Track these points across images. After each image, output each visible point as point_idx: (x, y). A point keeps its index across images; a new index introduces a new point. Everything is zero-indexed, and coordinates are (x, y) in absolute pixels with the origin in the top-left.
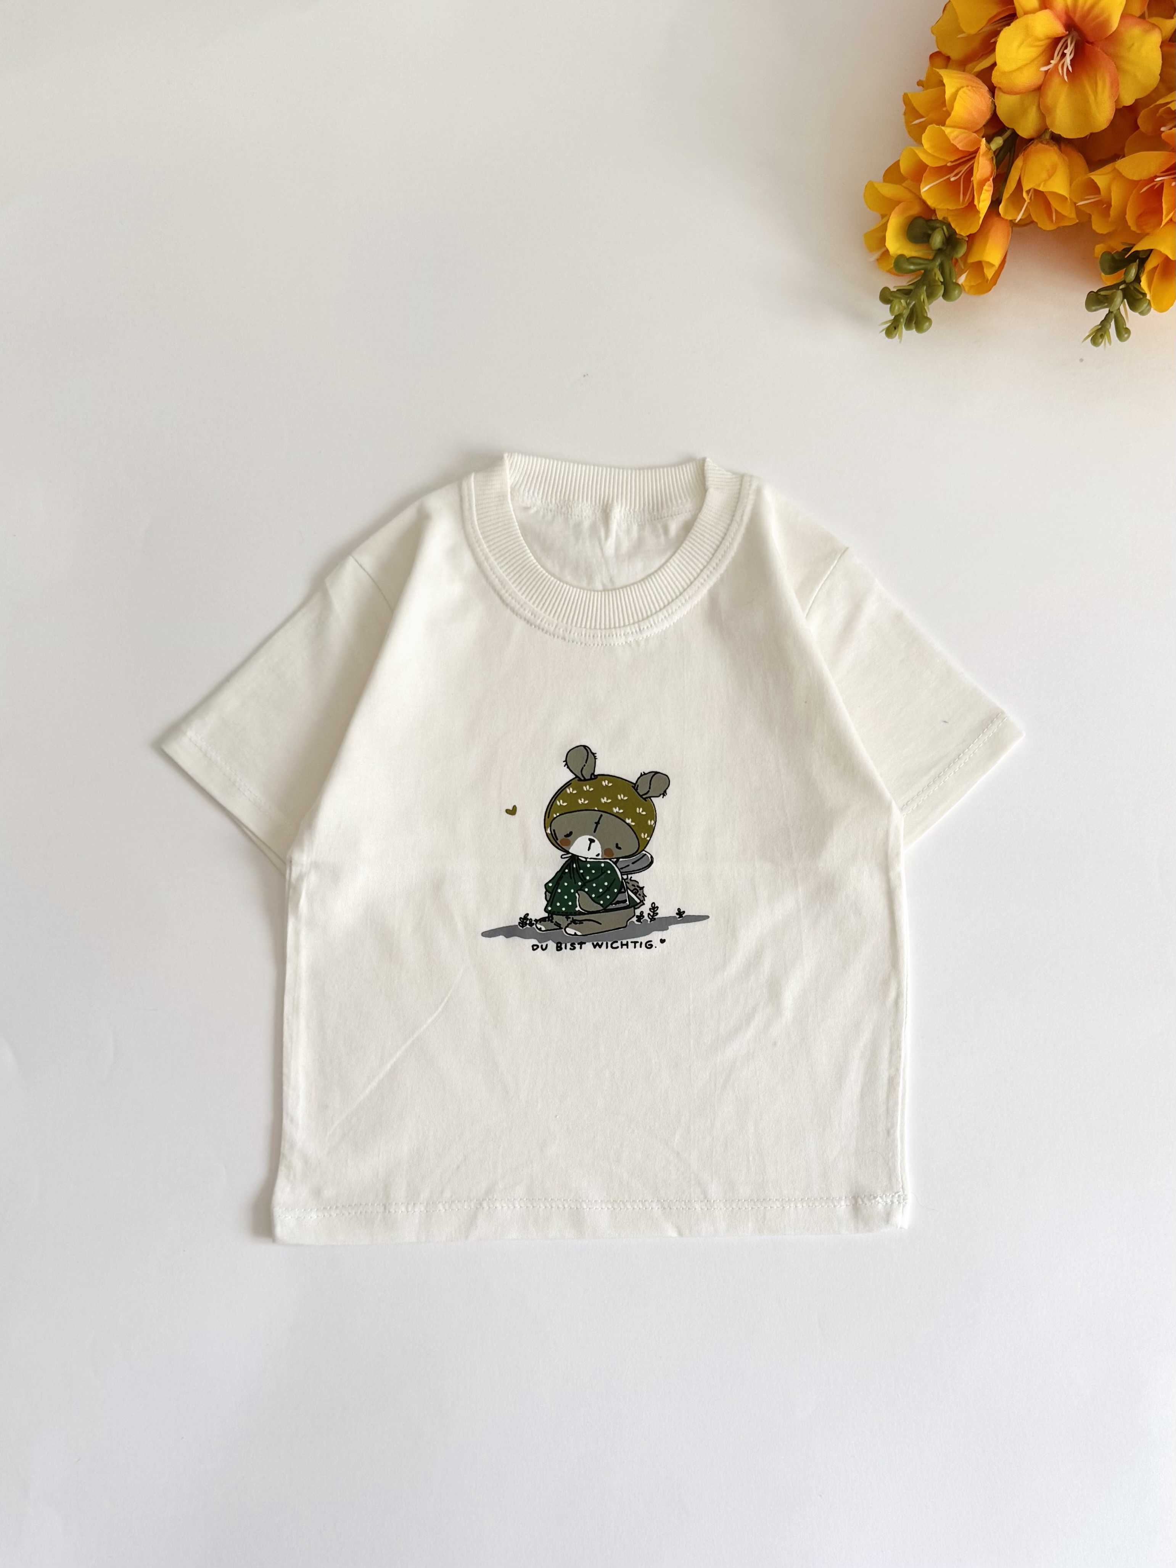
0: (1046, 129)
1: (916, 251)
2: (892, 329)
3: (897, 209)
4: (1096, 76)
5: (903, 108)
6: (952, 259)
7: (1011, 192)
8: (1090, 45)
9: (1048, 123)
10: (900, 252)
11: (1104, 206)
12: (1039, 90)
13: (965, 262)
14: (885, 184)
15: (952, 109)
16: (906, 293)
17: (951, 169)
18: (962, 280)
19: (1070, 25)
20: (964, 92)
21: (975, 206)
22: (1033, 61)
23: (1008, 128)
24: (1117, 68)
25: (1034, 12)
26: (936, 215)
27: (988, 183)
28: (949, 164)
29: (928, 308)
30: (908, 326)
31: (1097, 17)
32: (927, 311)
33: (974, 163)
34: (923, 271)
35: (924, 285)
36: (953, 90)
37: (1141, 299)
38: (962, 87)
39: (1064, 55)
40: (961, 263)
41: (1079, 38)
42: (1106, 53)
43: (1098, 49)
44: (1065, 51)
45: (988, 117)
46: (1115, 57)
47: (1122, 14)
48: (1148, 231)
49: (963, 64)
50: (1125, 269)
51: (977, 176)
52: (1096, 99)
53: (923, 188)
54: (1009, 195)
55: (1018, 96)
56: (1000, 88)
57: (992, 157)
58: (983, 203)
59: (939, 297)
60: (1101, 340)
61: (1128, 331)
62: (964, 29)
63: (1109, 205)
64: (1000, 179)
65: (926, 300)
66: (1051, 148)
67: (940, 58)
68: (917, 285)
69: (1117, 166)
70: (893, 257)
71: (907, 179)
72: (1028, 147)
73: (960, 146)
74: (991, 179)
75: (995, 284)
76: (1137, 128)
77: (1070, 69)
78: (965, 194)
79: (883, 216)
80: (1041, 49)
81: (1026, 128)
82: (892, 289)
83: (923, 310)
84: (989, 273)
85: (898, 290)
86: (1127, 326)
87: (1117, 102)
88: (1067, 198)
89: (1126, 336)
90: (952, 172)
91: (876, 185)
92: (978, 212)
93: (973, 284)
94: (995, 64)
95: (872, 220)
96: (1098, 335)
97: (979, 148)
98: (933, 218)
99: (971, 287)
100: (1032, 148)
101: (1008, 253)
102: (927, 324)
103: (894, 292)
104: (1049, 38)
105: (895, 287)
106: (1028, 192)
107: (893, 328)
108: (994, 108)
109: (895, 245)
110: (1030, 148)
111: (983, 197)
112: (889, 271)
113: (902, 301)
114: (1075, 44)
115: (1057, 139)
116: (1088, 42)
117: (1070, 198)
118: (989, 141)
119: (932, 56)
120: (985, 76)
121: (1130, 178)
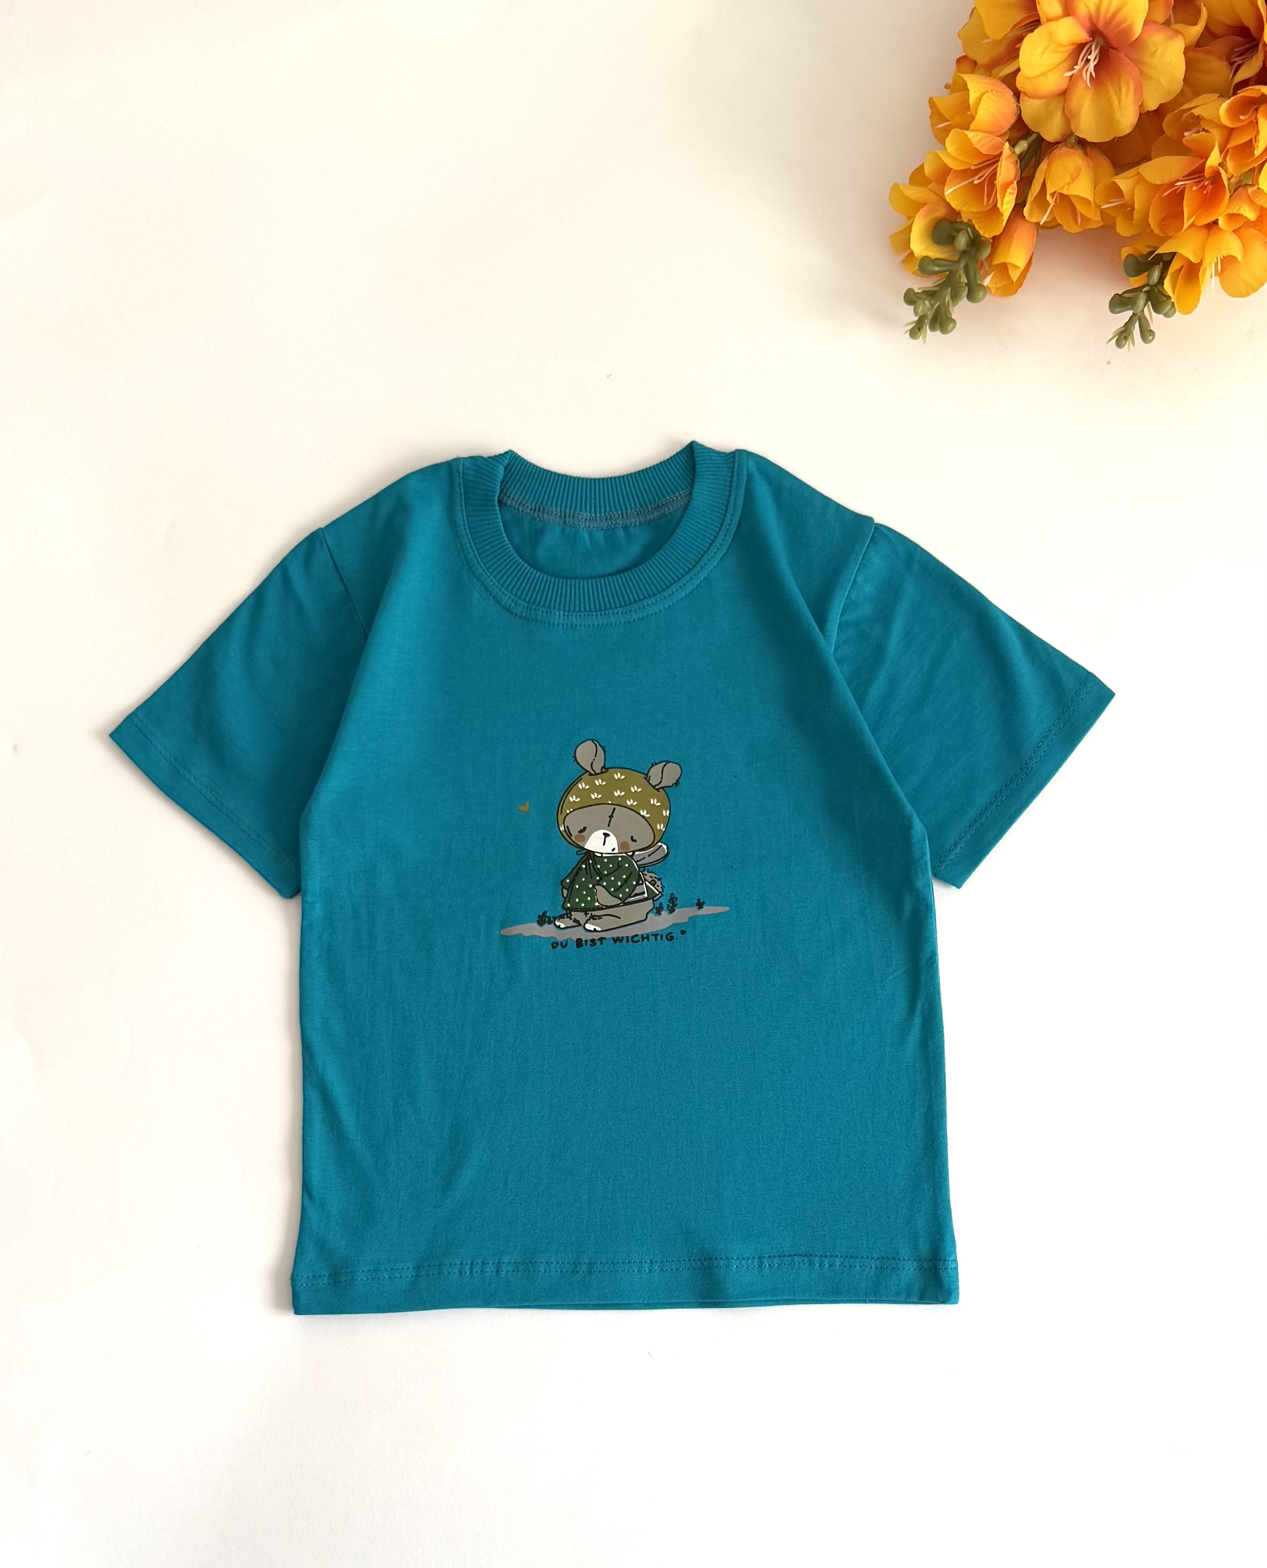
0: (1072, 133)
1: (940, 253)
2: (916, 331)
3: (921, 211)
4: (1120, 81)
5: (929, 111)
6: (977, 260)
7: (1035, 195)
8: (1114, 51)
9: (1073, 127)
10: (924, 254)
11: (1128, 209)
12: (1064, 94)
13: (990, 265)
14: (910, 186)
15: (976, 113)
16: (931, 294)
17: (976, 172)
18: (987, 282)
19: (1094, 32)
20: (988, 97)
21: (998, 209)
22: (1058, 65)
23: (1034, 132)
24: (1142, 73)
25: (1057, 19)
26: (961, 217)
27: (1013, 185)
28: (973, 168)
29: (953, 311)
30: (933, 328)
31: (1121, 23)
32: (952, 313)
33: (997, 167)
34: (948, 273)
35: (948, 286)
36: (978, 94)
37: (1164, 301)
38: (987, 92)
39: (1088, 61)
40: (986, 266)
41: (1105, 44)
42: (1130, 59)
43: (1122, 55)
44: (1089, 57)
45: (1013, 120)
46: (1138, 63)
47: (1145, 21)
48: (1171, 234)
49: (989, 69)
50: (1147, 273)
51: (1000, 180)
52: (1119, 104)
53: (947, 191)
54: (1033, 198)
55: (1043, 101)
56: (1025, 93)
57: (1017, 161)
58: (1007, 205)
59: (964, 297)
60: (1124, 342)
61: (1152, 333)
62: (989, 34)
63: (1133, 209)
64: (1024, 182)
65: (950, 302)
66: (1076, 152)
67: (967, 63)
68: (942, 286)
69: (1140, 170)
70: (917, 259)
71: (931, 182)
72: (1053, 150)
73: (983, 150)
74: (1015, 182)
75: (1021, 286)
76: (1163, 132)
77: (1094, 74)
78: (989, 197)
79: (909, 218)
80: (1066, 55)
81: (1051, 133)
82: (916, 290)
83: (947, 312)
84: (1015, 275)
85: (922, 292)
86: (1152, 329)
87: (1141, 106)
88: (1090, 202)
89: (1150, 338)
90: (976, 175)
91: (901, 188)
92: (1002, 215)
93: (999, 285)
94: (1019, 70)
95: (897, 222)
96: (1123, 336)
97: (1001, 153)
98: (958, 220)
99: (998, 288)
100: (1057, 152)
101: (1034, 256)
102: (952, 325)
103: (919, 293)
104: (1073, 44)
105: (919, 289)
106: (1053, 194)
107: (918, 330)
108: (1019, 112)
109: (920, 246)
110: (1055, 151)
111: (1005, 200)
112: (914, 273)
113: (926, 302)
114: (1100, 50)
115: (1082, 143)
116: (1112, 48)
117: (1094, 202)
118: (1013, 144)
119: (959, 60)
120: (1010, 81)
121: (1153, 183)
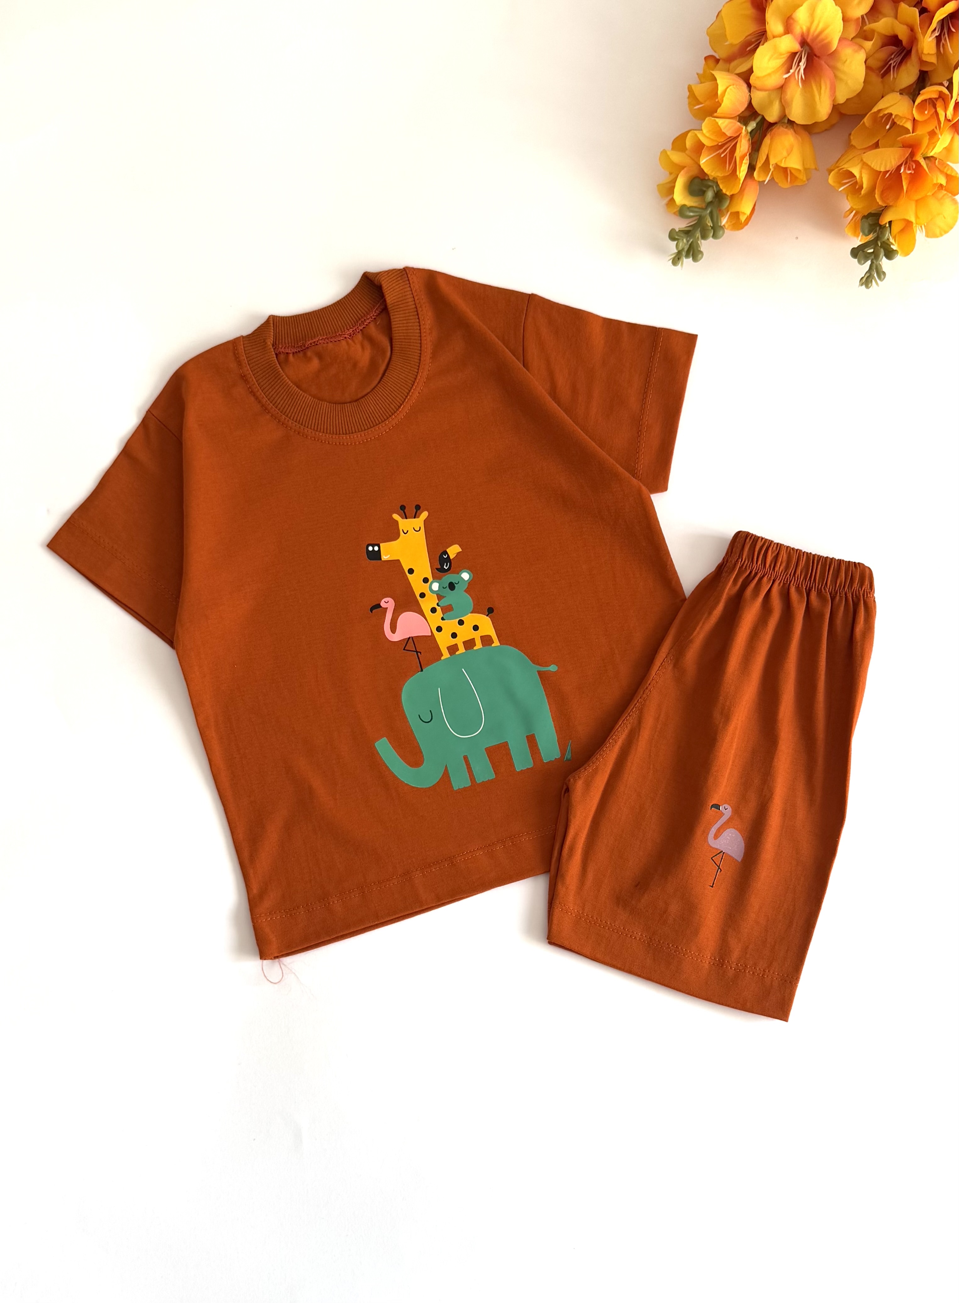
0: (785, 116)
1: (694, 202)
2: (676, 259)
3: (682, 172)
4: (820, 81)
5: (687, 94)
6: (719, 209)
7: (762, 162)
8: (818, 59)
9: (787, 112)
10: (683, 203)
12: (781, 89)
13: (728, 211)
14: (673, 151)
15: (722, 103)
16: (687, 233)
17: (722, 147)
18: (724, 223)
19: (805, 43)
20: (731, 89)
22: (778, 70)
23: (759, 115)
24: (836, 76)
25: (780, 36)
26: (709, 177)
27: (747, 155)
28: (720, 144)
29: (701, 244)
30: (687, 256)
31: (823, 40)
32: (701, 247)
33: (737, 143)
34: (698, 217)
35: (698, 228)
36: (724, 88)
38: (730, 86)
39: (799, 66)
40: (725, 212)
41: (810, 51)
42: (828, 66)
43: (823, 62)
44: (800, 63)
45: (746, 105)
46: (833, 68)
47: (840, 38)
49: (729, 65)
51: (739, 152)
52: (820, 97)
53: (702, 159)
54: (761, 165)
55: (767, 92)
56: (755, 87)
57: (749, 140)
58: (742, 171)
59: (709, 237)
62: (729, 39)
64: (754, 154)
65: (700, 239)
66: (789, 131)
67: (713, 60)
68: (694, 227)
70: (679, 206)
71: (690, 151)
73: (728, 133)
75: (746, 224)
77: (804, 78)
78: (730, 164)
79: (674, 175)
80: (784, 62)
81: (772, 116)
82: (677, 230)
83: (698, 246)
84: (743, 218)
85: (682, 231)
87: (834, 100)
88: (799, 170)
90: (722, 150)
91: (669, 153)
92: (739, 177)
94: (752, 69)
95: (664, 178)
97: (741, 132)
99: (731, 227)
101: (756, 205)
102: (700, 256)
103: (679, 232)
104: (790, 53)
105: (679, 228)
106: (773, 165)
108: (750, 100)
109: (680, 197)
110: (774, 130)
111: (742, 168)
112: (675, 216)
113: (684, 238)
114: (807, 58)
115: (793, 124)
116: (816, 55)
117: (802, 169)
118: (747, 126)
119: (707, 57)
120: (746, 76)
